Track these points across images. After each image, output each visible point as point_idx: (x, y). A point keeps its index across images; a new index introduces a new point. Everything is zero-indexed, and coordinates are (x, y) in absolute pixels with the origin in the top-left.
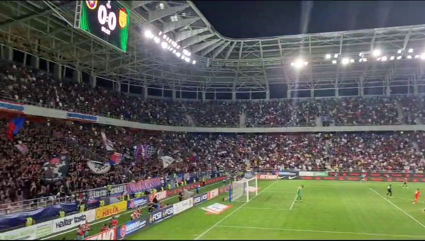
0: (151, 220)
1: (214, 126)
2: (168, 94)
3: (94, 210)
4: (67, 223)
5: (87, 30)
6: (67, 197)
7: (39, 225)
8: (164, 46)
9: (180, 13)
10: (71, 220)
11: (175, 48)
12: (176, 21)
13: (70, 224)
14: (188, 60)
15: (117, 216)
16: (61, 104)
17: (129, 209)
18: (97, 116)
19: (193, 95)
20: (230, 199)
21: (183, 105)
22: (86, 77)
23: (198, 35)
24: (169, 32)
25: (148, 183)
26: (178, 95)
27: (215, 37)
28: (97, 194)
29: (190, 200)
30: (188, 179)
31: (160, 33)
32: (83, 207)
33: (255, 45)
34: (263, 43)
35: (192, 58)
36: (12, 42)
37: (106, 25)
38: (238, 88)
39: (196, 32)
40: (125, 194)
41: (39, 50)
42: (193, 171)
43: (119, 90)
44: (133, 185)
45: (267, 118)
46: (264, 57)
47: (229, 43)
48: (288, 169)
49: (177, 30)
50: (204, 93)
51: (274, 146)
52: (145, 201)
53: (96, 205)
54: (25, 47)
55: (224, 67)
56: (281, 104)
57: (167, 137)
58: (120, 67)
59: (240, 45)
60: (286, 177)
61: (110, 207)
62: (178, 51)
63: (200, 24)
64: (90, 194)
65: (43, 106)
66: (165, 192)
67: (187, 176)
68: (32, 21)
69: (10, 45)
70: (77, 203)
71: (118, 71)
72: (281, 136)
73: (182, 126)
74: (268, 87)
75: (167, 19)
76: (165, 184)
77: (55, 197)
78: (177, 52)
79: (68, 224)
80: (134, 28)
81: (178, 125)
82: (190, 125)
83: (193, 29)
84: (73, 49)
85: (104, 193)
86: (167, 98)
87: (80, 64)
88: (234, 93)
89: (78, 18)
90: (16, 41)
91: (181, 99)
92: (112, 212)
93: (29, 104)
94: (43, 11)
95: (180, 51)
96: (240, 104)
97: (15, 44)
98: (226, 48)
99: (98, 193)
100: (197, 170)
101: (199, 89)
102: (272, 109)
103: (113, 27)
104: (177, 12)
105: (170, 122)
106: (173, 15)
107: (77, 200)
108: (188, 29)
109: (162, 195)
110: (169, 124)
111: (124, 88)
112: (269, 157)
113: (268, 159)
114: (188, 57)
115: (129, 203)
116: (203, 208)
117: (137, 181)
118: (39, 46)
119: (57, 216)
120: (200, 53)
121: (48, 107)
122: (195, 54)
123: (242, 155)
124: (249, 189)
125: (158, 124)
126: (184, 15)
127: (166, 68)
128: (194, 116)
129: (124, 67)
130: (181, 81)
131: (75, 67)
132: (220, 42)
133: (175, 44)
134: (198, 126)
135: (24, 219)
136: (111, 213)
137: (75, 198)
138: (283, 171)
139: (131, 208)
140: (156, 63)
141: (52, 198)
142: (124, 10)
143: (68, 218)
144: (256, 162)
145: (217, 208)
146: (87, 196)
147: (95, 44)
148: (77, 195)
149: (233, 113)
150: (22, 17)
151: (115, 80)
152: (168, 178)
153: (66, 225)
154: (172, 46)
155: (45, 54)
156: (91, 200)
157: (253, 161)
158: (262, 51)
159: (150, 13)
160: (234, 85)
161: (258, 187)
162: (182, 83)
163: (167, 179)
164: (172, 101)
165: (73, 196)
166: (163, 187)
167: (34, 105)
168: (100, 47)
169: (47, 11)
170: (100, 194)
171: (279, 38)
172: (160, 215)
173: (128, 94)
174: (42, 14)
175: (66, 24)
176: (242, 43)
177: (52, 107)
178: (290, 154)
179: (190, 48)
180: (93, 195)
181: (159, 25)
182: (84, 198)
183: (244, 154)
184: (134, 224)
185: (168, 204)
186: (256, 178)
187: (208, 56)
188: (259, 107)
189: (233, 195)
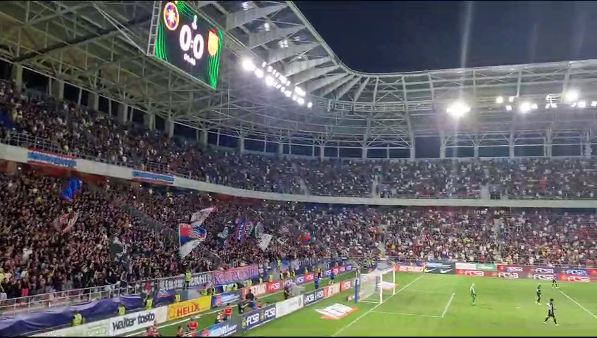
0: (244, 324)
1: (335, 194)
2: (272, 148)
3: (166, 306)
4: (129, 323)
5: (164, 59)
6: (130, 287)
7: (90, 324)
8: (270, 82)
9: (291, 37)
10: (133, 320)
11: (284, 85)
12: (287, 48)
13: (132, 325)
14: (301, 102)
15: (197, 317)
16: (125, 159)
17: (213, 307)
18: (174, 177)
19: (307, 151)
20: (356, 299)
21: (293, 164)
22: (160, 122)
23: (316, 67)
24: (276, 63)
25: (242, 271)
26: (286, 151)
27: (340, 71)
28: (171, 285)
29: (300, 299)
30: (297, 268)
31: (264, 64)
32: (150, 302)
33: (395, 83)
34: (407, 80)
35: (307, 99)
36: (64, 73)
37: (190, 52)
38: (371, 142)
39: (313, 63)
40: (209, 286)
41: (99, 85)
42: (304, 257)
43: (205, 141)
44: (220, 274)
45: (410, 186)
46: (409, 100)
47: (358, 79)
48: (440, 258)
49: (287, 60)
50: (322, 148)
51: (419, 225)
52: (236, 297)
53: (169, 300)
54: (81, 81)
55: (352, 113)
56: (432, 166)
57: (270, 209)
58: (208, 109)
59: (375, 82)
60: (437, 271)
61: (187, 304)
62: (287, 88)
63: (319, 52)
64: (162, 284)
65: (102, 161)
66: (265, 285)
67: (296, 264)
68: (92, 45)
69: (60, 78)
70: (143, 295)
71: (204, 115)
72: (431, 211)
73: (291, 193)
74: (412, 141)
75: (273, 45)
76: (265, 274)
77: (114, 287)
78: (286, 90)
79: (130, 325)
80: (228, 57)
81: (286, 192)
82: (303, 193)
83: (310, 58)
84: (144, 84)
85: (180, 283)
86: (271, 154)
87: (153, 105)
88: (365, 149)
89: (152, 42)
90: (68, 72)
91: (290, 156)
92: (190, 310)
93: (84, 158)
94: (107, 32)
95: (291, 88)
96: (373, 164)
97: (67, 77)
98: (355, 85)
99: (171, 283)
100: (310, 255)
101: (316, 143)
102: (419, 172)
103: (199, 55)
104: (288, 35)
105: (274, 187)
106: (282, 39)
107: (143, 291)
108: (302, 60)
109: (259, 290)
110: (273, 190)
111: (212, 138)
112: (412, 241)
113: (411, 244)
114: (302, 97)
115: (214, 299)
116: (317, 310)
117: (225, 269)
118: (100, 80)
119: (115, 312)
120: (318, 92)
121: (107, 163)
122: (312, 93)
123: (374, 236)
124: (383, 285)
125: (257, 189)
126: (297, 39)
127: (271, 112)
128: (308, 180)
129: (213, 109)
130: (290, 131)
131: (146, 109)
132: (347, 77)
133: (283, 79)
134: (314, 194)
135: (71, 315)
136: (189, 312)
137: (141, 288)
138: (431, 261)
139: (216, 307)
140: (256, 105)
141: (108, 288)
142: (216, 32)
143: (130, 316)
144: (393, 247)
145: (336, 311)
146: (156, 287)
147: (174, 77)
148: (143, 285)
149: (362, 177)
150: (78, 40)
151: (200, 127)
152: (269, 265)
153: (127, 326)
154: (280, 82)
155: (107, 90)
156: (163, 293)
157: (390, 246)
158: (405, 91)
159: (251, 36)
160: (365, 138)
161: (396, 283)
162: (293, 133)
163: (268, 267)
164: (277, 158)
165: (138, 286)
166: (263, 278)
167: (90, 159)
168: (182, 81)
169: (112, 33)
170: (174, 285)
171: (430, 74)
172: (258, 318)
173: (217, 147)
174: (105, 37)
175: (137, 49)
176: (378, 80)
177: (113, 163)
178: (442, 237)
179: (305, 85)
180: (165, 286)
181: (263, 53)
182: (153, 290)
183: (377, 235)
184: (220, 329)
185: (268, 303)
186: (394, 269)
187: (328, 96)
188: (400, 170)
189: (360, 294)
